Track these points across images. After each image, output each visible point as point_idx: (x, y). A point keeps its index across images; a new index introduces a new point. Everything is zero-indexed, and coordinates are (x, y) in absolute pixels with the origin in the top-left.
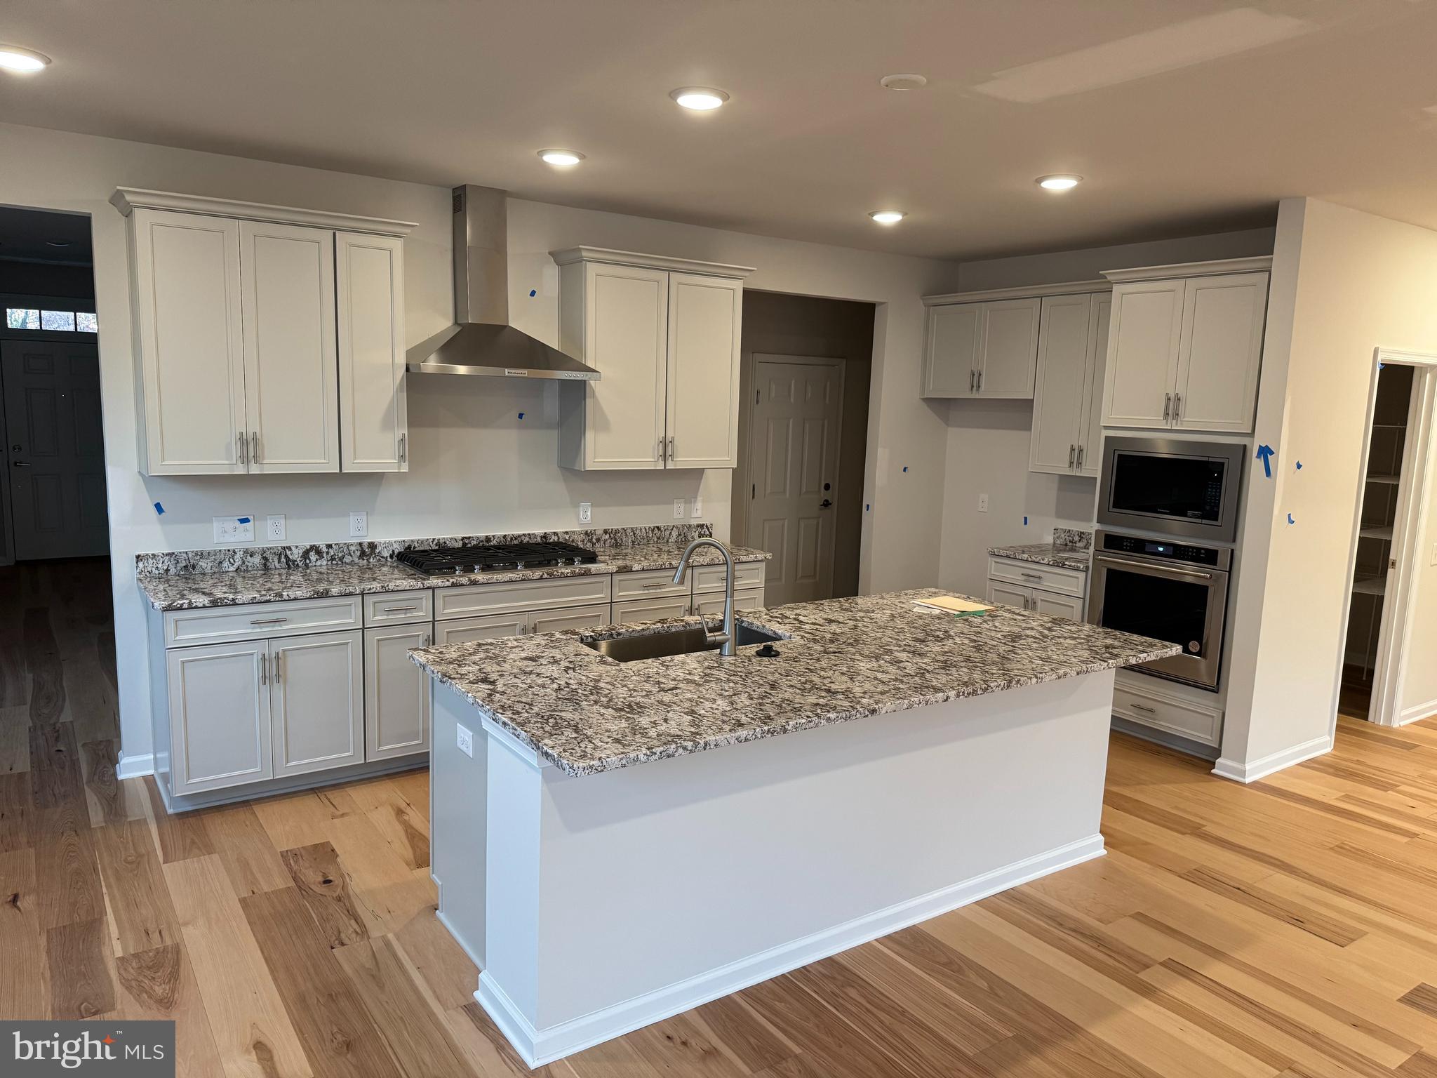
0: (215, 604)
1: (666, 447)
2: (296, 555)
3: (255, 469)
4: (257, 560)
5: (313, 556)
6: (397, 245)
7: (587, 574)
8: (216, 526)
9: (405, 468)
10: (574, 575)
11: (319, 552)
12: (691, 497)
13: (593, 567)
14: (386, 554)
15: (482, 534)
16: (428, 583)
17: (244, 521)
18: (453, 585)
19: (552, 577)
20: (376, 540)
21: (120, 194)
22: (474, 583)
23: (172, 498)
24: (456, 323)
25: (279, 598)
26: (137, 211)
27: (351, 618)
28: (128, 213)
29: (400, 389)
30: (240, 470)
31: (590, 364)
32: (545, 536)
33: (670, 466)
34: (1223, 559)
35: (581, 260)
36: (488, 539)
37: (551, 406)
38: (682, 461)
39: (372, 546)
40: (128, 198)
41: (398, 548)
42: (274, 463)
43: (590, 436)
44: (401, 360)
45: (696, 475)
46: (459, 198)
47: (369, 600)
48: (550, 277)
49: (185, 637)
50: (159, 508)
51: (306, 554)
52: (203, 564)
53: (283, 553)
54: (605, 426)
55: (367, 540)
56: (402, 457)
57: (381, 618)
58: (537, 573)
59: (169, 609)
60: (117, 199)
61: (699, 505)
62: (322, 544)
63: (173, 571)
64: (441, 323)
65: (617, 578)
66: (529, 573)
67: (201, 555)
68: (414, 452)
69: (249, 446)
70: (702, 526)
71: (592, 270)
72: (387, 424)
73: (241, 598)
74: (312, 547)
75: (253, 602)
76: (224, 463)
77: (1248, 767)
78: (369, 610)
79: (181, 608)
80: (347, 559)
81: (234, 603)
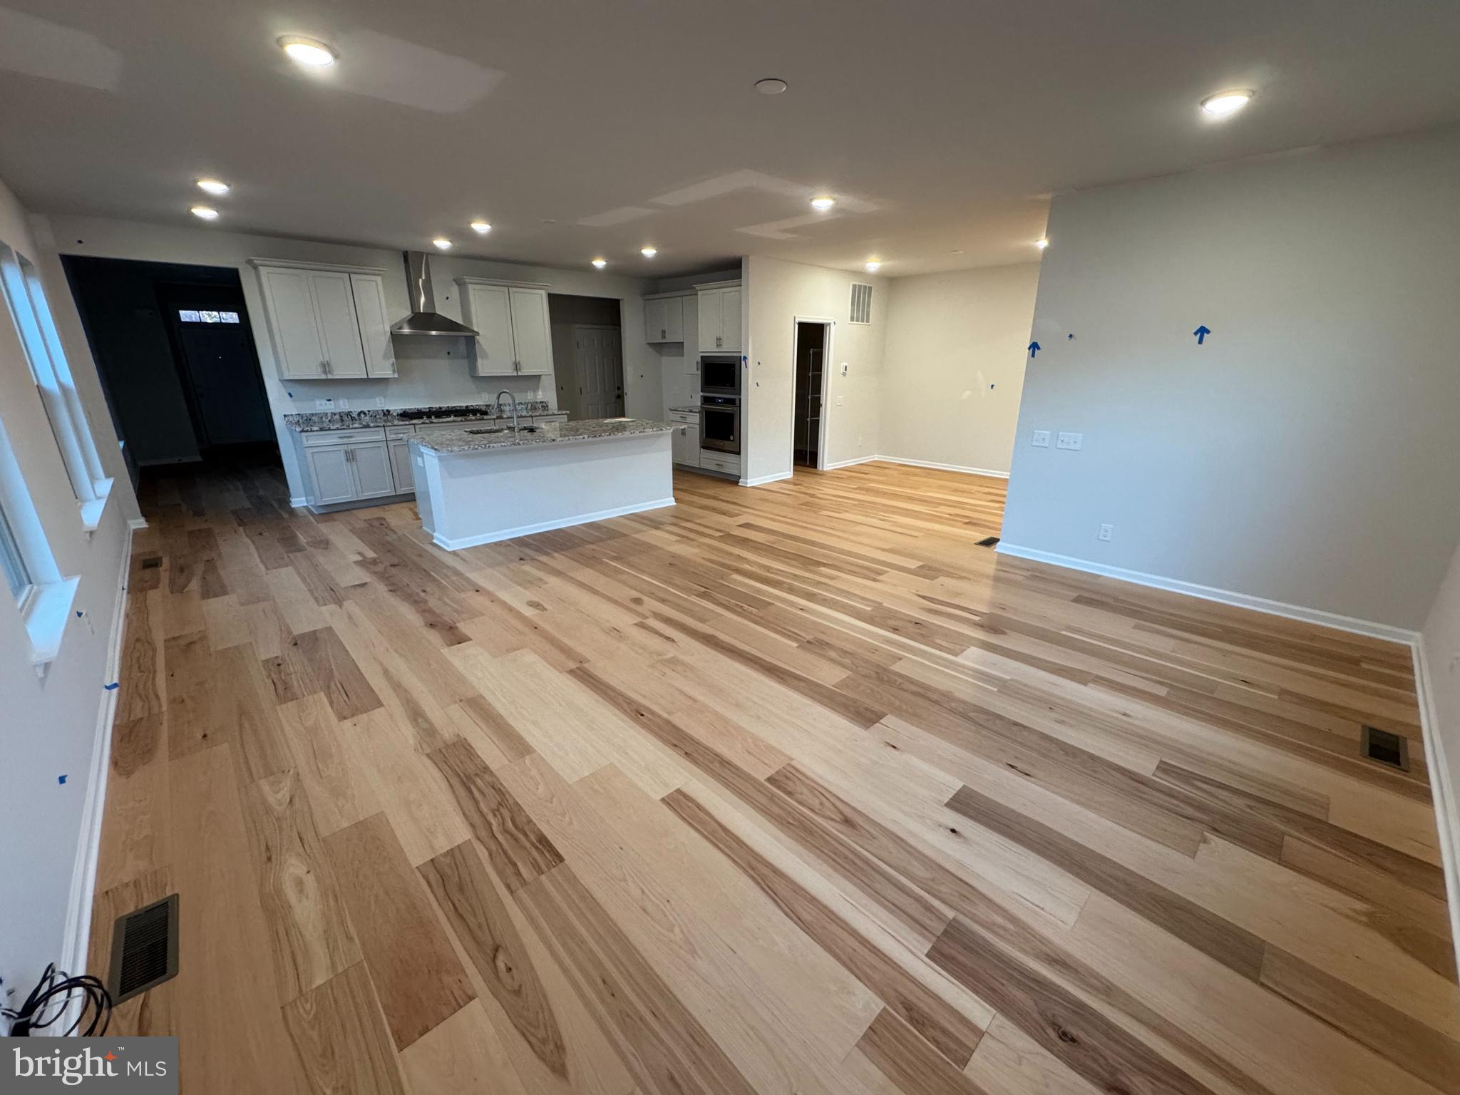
0: (321, 429)
1: (517, 366)
2: (355, 415)
3: (330, 377)
4: (337, 417)
5: (362, 415)
6: (379, 279)
7: (482, 419)
8: (318, 402)
9: (396, 376)
10: (476, 420)
11: (365, 414)
12: (535, 389)
13: (485, 417)
14: (395, 414)
15: (438, 406)
16: (411, 422)
17: (329, 400)
18: (423, 423)
19: (466, 420)
20: (390, 409)
21: (252, 260)
22: (432, 423)
23: (296, 390)
24: (413, 312)
25: (348, 428)
26: (261, 268)
27: (381, 436)
28: (255, 267)
29: (389, 341)
30: (323, 377)
31: (476, 329)
32: (467, 407)
33: (519, 374)
34: (737, 402)
35: (465, 283)
36: (440, 408)
37: (462, 348)
38: (525, 371)
39: (388, 411)
40: (255, 261)
41: (400, 412)
42: (338, 374)
43: (479, 361)
44: (388, 329)
45: (537, 378)
46: (406, 255)
47: (387, 429)
48: (455, 291)
49: (312, 442)
50: (290, 394)
51: (359, 414)
52: (314, 418)
53: (349, 414)
54: (485, 356)
55: (385, 409)
56: (394, 371)
57: (393, 436)
58: (459, 419)
59: (303, 431)
60: (250, 262)
61: (540, 393)
62: (365, 410)
63: (301, 421)
64: (406, 313)
65: (496, 421)
66: (456, 418)
67: (312, 414)
68: (400, 369)
69: (326, 367)
70: (542, 402)
71: (470, 286)
72: (385, 357)
73: (332, 427)
74: (361, 412)
75: (337, 429)
76: (316, 374)
77: (748, 481)
78: (388, 433)
79: (307, 431)
80: (378, 417)
81: (329, 429)
